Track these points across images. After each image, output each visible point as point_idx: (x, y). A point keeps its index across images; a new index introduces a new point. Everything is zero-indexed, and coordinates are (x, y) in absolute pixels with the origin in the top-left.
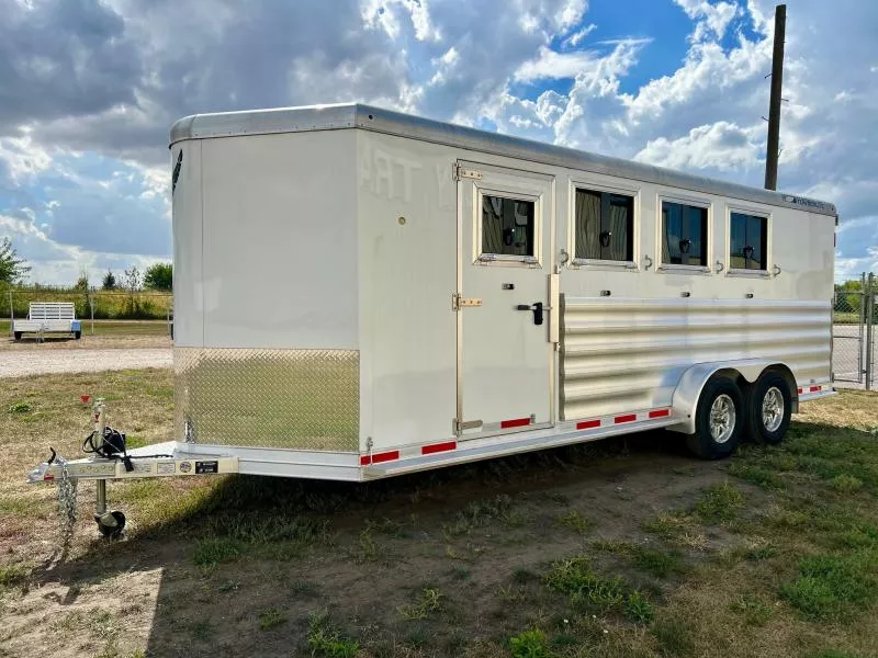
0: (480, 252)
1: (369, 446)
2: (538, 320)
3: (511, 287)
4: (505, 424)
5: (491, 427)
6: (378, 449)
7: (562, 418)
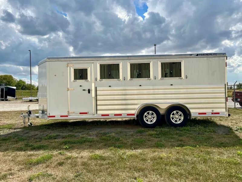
0: (73, 79)
1: (49, 114)
2: (89, 93)
3: (81, 86)
4: (80, 113)
5: (77, 113)
6: (51, 115)
7: (97, 113)
